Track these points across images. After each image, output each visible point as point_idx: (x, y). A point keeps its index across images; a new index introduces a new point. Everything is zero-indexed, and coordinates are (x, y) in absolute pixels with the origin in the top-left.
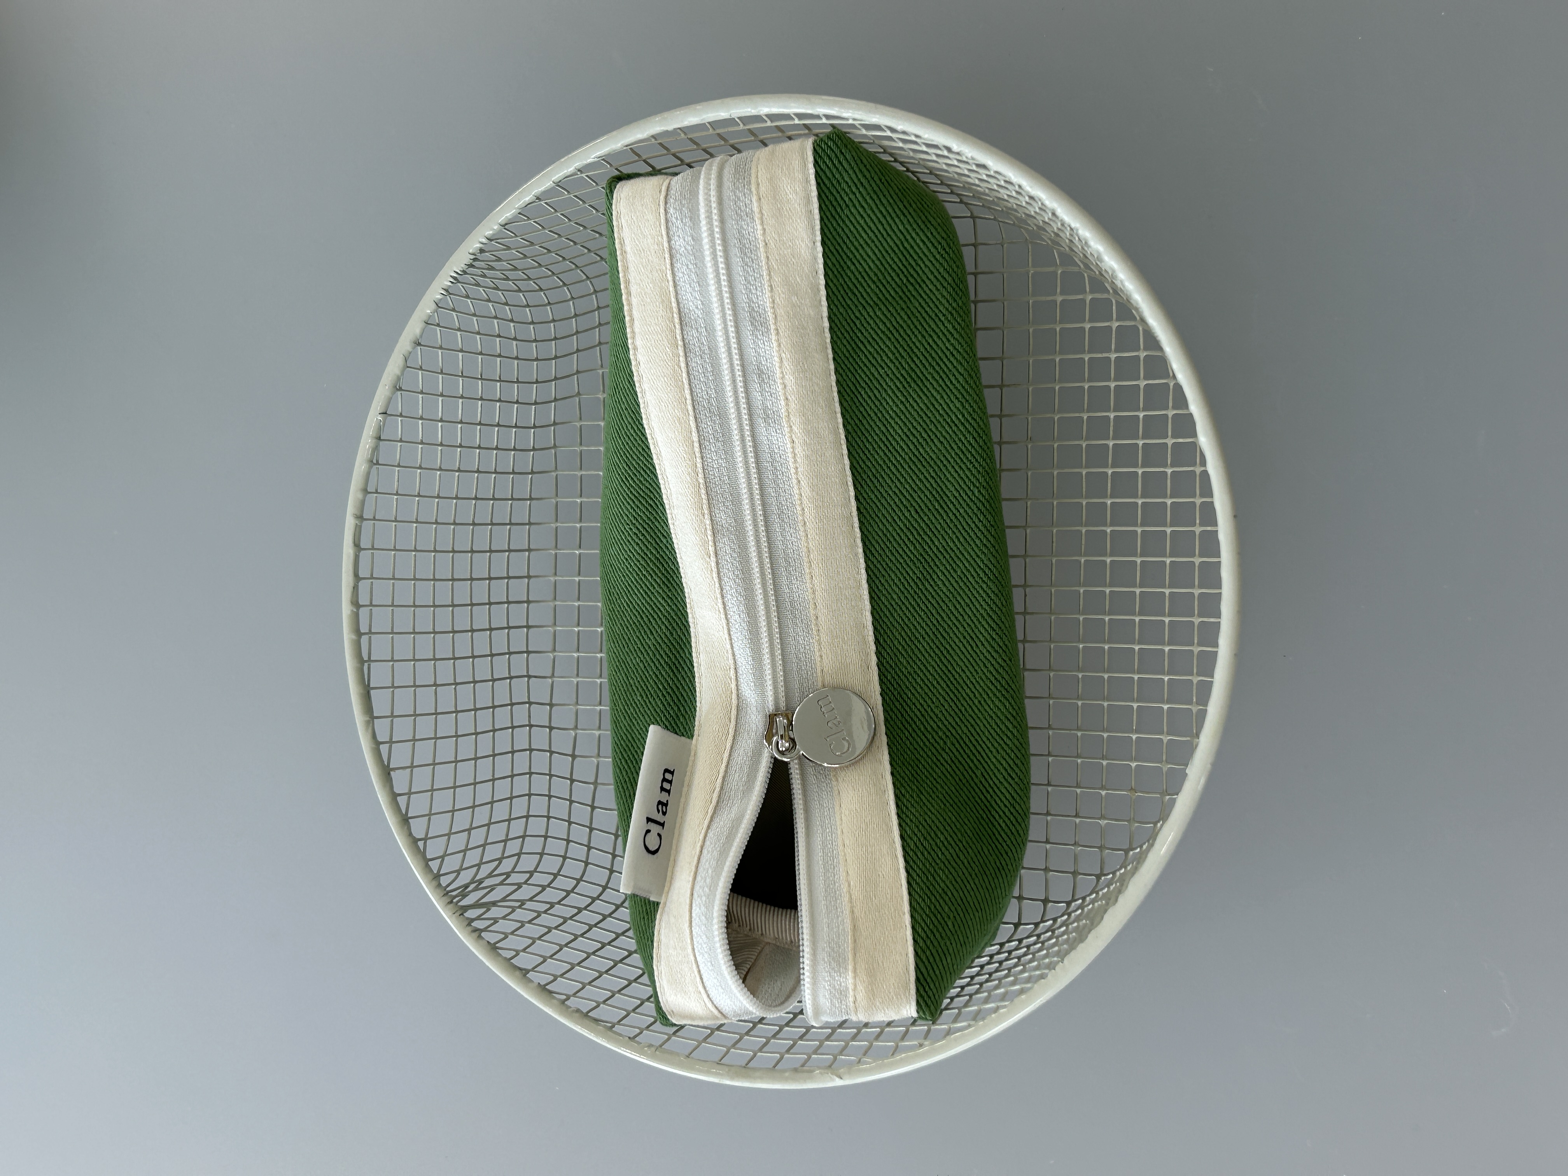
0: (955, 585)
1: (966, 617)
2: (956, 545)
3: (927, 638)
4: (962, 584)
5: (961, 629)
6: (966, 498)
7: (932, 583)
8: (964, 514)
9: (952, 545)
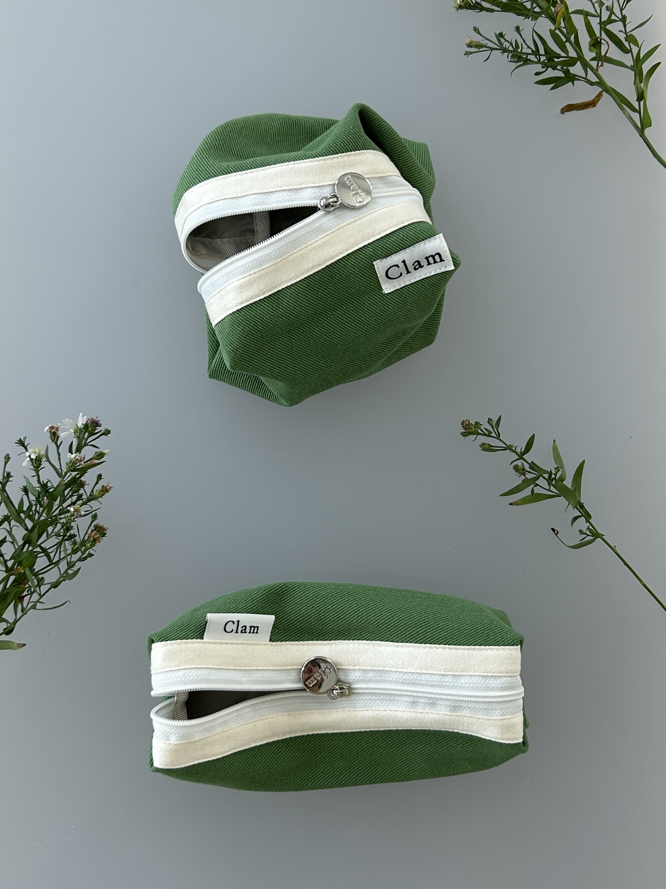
0: (338, 770)
1: (324, 775)
2: (356, 770)
3: (315, 757)
4: (339, 773)
5: (319, 773)
6: (377, 774)
7: (339, 759)
8: (369, 774)
9: (356, 768)
